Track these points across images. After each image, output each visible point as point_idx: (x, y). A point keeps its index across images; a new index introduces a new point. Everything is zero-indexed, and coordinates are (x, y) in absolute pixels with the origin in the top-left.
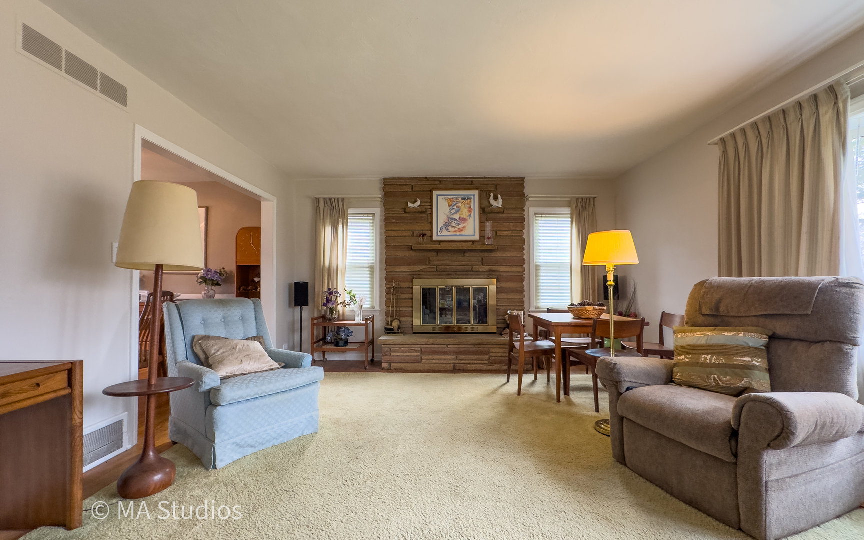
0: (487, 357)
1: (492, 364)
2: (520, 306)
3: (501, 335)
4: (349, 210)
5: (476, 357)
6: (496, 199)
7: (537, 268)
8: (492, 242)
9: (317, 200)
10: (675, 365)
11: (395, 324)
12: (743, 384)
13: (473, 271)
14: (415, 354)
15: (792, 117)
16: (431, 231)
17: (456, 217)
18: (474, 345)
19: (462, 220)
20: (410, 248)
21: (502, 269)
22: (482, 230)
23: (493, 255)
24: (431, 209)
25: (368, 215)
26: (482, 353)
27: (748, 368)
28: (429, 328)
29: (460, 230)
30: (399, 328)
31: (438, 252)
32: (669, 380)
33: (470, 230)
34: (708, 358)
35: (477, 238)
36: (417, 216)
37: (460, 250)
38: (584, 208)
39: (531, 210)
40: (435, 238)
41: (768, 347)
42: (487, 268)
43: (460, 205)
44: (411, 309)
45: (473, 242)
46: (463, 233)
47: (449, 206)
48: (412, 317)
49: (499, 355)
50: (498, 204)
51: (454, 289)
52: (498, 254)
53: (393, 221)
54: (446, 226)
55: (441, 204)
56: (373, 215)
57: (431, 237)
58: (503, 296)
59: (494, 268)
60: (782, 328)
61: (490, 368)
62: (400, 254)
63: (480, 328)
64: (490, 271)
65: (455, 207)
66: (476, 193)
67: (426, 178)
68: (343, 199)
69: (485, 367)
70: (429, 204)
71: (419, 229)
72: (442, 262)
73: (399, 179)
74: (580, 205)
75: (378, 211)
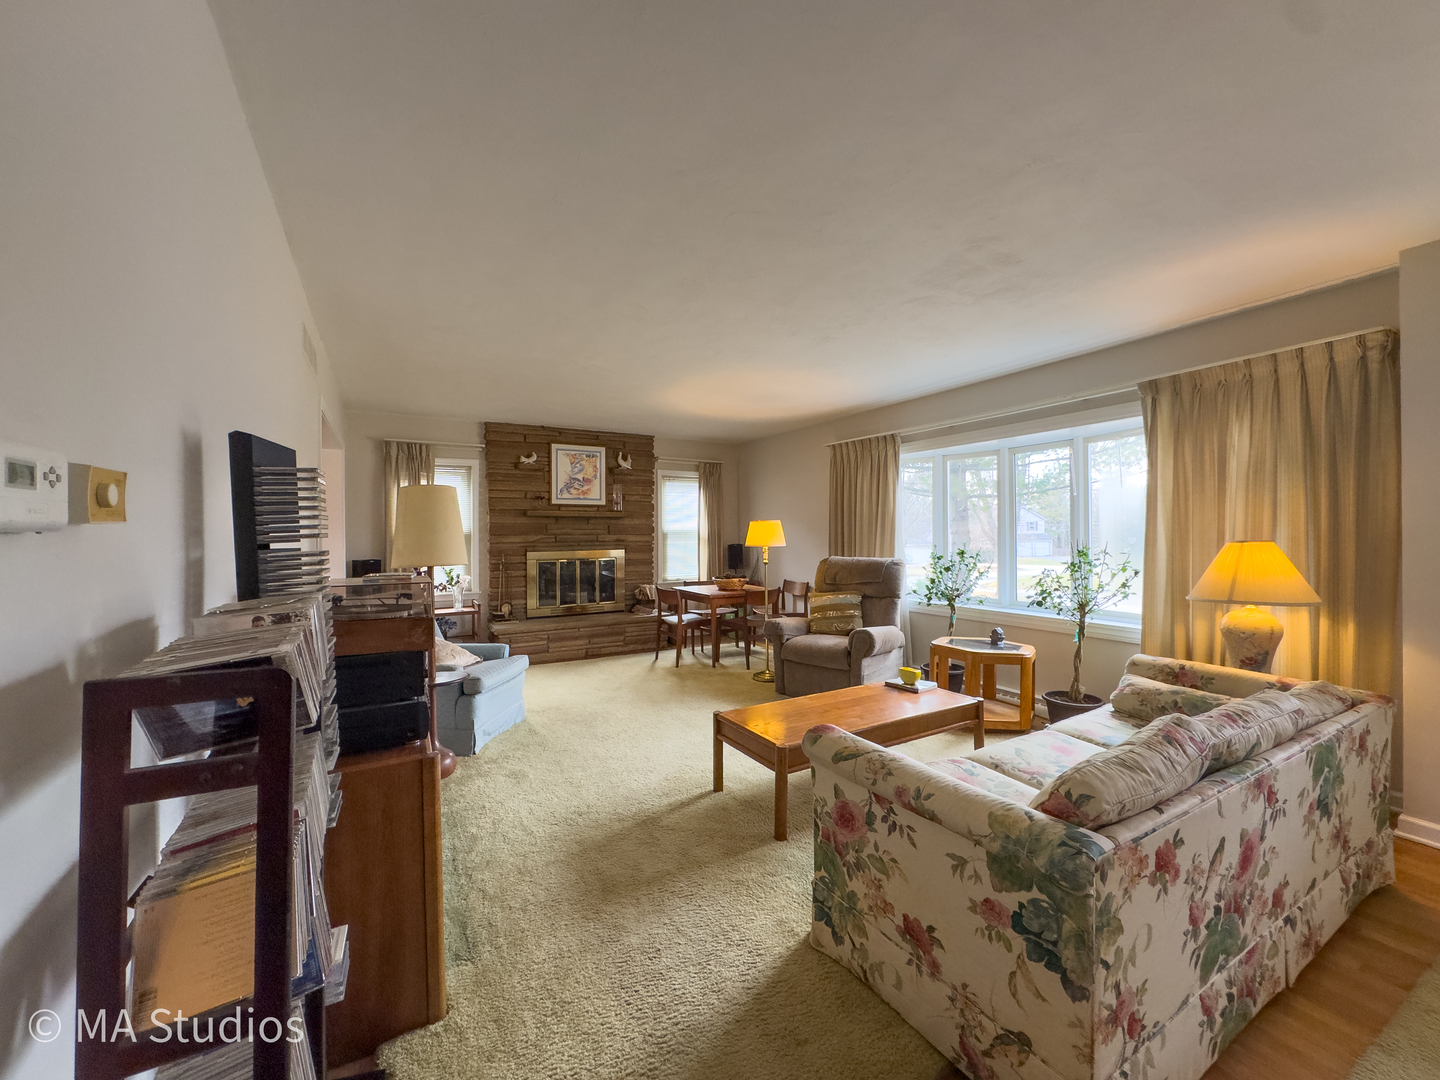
0: (622, 638)
1: (626, 644)
2: (649, 578)
3: (630, 611)
4: (436, 460)
5: (611, 639)
6: (625, 458)
7: (665, 536)
8: (620, 507)
9: (388, 444)
10: (812, 621)
11: (506, 609)
12: (850, 627)
13: (598, 541)
14: (541, 643)
15: (874, 445)
16: (549, 492)
17: (580, 477)
18: (609, 625)
19: (586, 481)
20: (524, 513)
21: (631, 538)
22: (609, 493)
23: (620, 522)
24: (549, 465)
25: (461, 467)
26: (617, 634)
27: (852, 617)
28: (547, 611)
29: (584, 493)
30: (511, 613)
31: (557, 518)
32: (809, 631)
33: (596, 495)
34: (831, 613)
35: (603, 502)
36: (532, 473)
37: (583, 516)
38: (711, 474)
39: (659, 473)
40: (554, 501)
41: (861, 602)
42: (615, 537)
43: (584, 462)
44: (524, 589)
45: (598, 506)
46: (586, 496)
47: (572, 464)
48: (526, 599)
49: (635, 634)
50: (626, 465)
51: (578, 562)
52: (626, 522)
53: (500, 478)
54: (568, 487)
55: (563, 462)
56: (470, 468)
57: (549, 499)
58: (631, 568)
59: (622, 537)
60: (869, 591)
61: (626, 649)
62: (509, 520)
63: (607, 605)
64: (618, 540)
65: (578, 465)
66: (603, 450)
67: (543, 427)
68: (427, 446)
69: (620, 649)
70: (547, 460)
71: (534, 489)
72: (562, 531)
73: (507, 424)
74: (707, 470)
75: (476, 464)
